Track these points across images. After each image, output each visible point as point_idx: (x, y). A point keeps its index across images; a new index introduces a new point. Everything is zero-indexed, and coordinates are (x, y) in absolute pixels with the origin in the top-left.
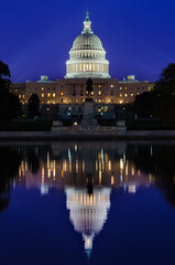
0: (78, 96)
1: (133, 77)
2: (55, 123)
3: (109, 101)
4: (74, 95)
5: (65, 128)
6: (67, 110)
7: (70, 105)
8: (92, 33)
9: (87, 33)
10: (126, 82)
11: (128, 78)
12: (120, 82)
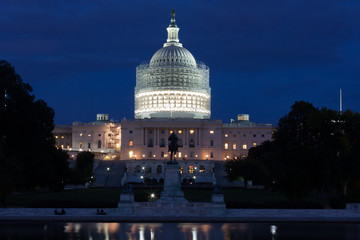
0: (157, 147)
1: (246, 117)
2: (123, 197)
3: (207, 156)
4: (151, 145)
5: (137, 204)
6: (138, 170)
7: (143, 161)
8: (180, 45)
9: (173, 46)
10: (235, 126)
11: (239, 118)
12: (225, 125)
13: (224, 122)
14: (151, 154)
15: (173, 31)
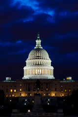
0: (32, 91)
1: (70, 78)
2: (14, 110)
3: (53, 95)
4: (29, 90)
6: (24, 101)
8: (42, 48)
9: (38, 48)
10: (65, 81)
11: (67, 79)
12: (61, 82)
13: (61, 80)
14: (29, 94)
15: (38, 42)
